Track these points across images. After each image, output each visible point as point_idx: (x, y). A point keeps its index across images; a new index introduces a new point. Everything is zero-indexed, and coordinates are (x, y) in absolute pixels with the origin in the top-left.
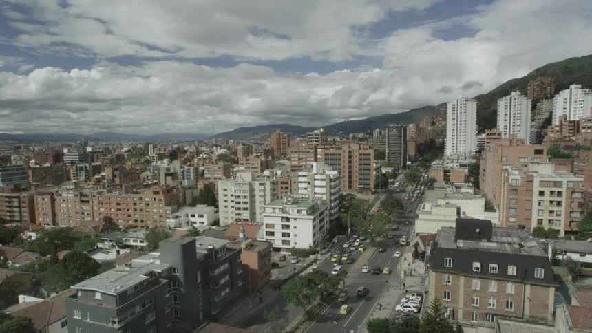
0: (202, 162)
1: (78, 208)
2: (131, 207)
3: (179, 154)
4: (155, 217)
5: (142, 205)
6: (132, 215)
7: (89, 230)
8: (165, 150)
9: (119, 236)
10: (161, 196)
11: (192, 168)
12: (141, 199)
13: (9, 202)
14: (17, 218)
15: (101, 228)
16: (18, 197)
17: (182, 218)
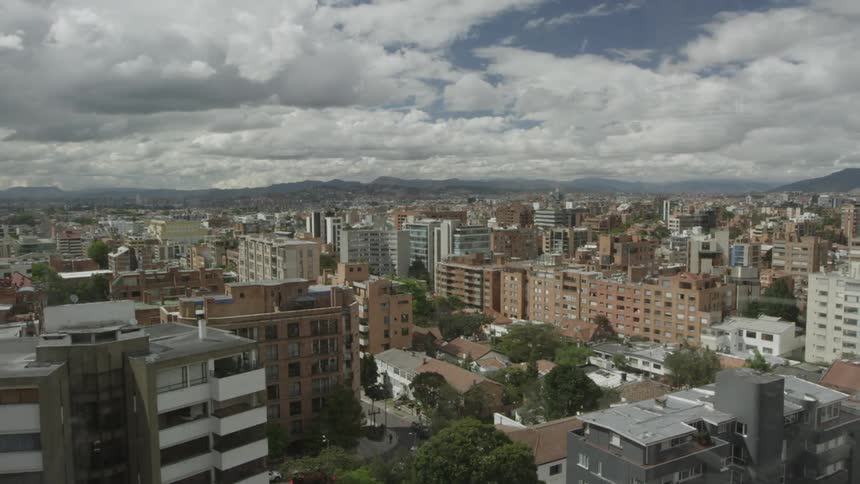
0: (766, 237)
1: (558, 297)
2: (640, 305)
3: (720, 219)
4: (680, 327)
5: (658, 304)
6: (641, 320)
7: (573, 332)
8: (692, 211)
9: (620, 352)
10: (694, 293)
11: (746, 246)
12: (658, 293)
13: (470, 278)
14: (478, 303)
15: (592, 332)
16: (481, 272)
17: (729, 337)
